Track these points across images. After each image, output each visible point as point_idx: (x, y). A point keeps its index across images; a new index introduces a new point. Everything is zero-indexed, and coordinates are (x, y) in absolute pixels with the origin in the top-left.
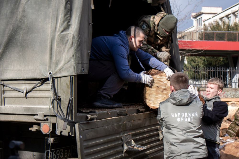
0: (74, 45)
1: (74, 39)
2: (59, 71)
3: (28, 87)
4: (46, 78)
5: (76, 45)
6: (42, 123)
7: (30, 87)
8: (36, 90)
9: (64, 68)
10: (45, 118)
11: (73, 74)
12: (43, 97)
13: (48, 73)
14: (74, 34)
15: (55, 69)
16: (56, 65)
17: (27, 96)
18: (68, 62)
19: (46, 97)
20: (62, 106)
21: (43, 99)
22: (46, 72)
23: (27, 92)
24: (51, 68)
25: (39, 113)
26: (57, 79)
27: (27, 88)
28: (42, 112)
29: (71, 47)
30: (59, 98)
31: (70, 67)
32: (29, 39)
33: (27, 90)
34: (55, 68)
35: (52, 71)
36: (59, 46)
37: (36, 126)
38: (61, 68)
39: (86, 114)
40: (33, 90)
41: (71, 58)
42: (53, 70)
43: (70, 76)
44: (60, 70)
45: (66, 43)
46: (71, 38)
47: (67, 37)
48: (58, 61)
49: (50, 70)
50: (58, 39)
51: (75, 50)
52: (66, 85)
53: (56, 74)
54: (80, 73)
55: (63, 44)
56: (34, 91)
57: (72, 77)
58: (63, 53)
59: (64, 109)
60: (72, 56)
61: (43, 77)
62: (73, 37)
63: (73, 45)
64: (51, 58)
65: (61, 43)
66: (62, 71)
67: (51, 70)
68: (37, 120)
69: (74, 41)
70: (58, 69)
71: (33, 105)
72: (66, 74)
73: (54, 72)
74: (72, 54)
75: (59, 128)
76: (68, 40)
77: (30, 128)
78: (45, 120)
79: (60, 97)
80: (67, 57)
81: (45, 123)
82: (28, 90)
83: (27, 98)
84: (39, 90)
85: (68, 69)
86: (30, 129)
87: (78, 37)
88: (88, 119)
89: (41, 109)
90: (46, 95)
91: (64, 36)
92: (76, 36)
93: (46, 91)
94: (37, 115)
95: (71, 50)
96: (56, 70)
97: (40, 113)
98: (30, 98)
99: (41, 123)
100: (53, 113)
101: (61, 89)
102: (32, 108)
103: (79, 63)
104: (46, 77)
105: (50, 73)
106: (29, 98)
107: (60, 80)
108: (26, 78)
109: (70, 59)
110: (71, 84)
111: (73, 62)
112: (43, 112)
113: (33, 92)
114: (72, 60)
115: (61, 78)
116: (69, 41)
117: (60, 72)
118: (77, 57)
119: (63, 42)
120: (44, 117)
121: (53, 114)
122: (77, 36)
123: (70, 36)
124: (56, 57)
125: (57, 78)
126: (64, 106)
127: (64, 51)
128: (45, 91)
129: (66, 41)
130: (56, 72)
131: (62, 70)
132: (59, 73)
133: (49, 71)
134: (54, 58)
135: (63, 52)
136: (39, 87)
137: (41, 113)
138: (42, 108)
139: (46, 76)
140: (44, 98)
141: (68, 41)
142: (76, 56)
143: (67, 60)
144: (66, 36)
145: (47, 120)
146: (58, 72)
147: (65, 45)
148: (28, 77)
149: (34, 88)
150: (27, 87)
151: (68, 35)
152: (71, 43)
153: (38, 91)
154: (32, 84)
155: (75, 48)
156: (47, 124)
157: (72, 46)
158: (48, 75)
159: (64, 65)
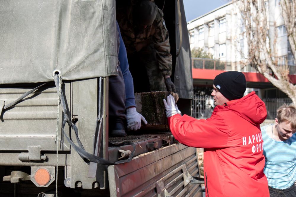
0: (107, 22)
1: (106, 11)
2: (76, 68)
3: (6, 100)
4: (48, 81)
5: (109, 22)
6: (34, 167)
7: (10, 100)
8: (23, 105)
9: (85, 63)
10: (44, 157)
11: (104, 74)
12: (39, 117)
13: (52, 72)
14: (105, 3)
15: (67, 66)
16: (70, 58)
17: (4, 117)
18: (96, 51)
19: (44, 118)
20: (81, 134)
21: (38, 121)
22: (48, 71)
23: (5, 108)
24: (58, 63)
25: (29, 148)
26: (69, 84)
27: (4, 102)
28: (37, 146)
29: (101, 25)
30: (73, 120)
31: (99, 61)
32: (12, 11)
33: (4, 105)
34: (67, 62)
35: (61, 69)
36: (76, 23)
37: (18, 172)
38: (81, 64)
39: (118, 148)
40: (18, 105)
41: (100, 45)
42: (63, 67)
43: (98, 78)
44: (78, 66)
45: (91, 18)
46: (101, 8)
47: (93, 8)
48: (73, 51)
49: (57, 67)
50: (74, 10)
51: (108, 30)
52: (89, 94)
53: (69, 73)
54: (115, 73)
55: (85, 20)
56: (19, 107)
57: (103, 80)
58: (85, 36)
59: (84, 140)
60: (102, 42)
61: (42, 80)
62: (104, 7)
63: (104, 21)
64: (58, 45)
65: (82, 18)
66: (82, 69)
67: (59, 66)
68: (23, 161)
69: (106, 15)
70: (75, 66)
71: (15, 133)
72: (91, 75)
73: (64, 72)
74: (102, 38)
75: (74, 176)
76: (94, 13)
77: (4, 177)
78: (42, 161)
79: (76, 117)
80: (92, 42)
81: (42, 166)
82: (7, 105)
83: (3, 121)
84: (30, 104)
85: (94, 66)
86: (6, 178)
87: (112, 8)
88: (121, 156)
89: (34, 141)
90: (45, 114)
91: (87, 5)
92: (108, 7)
93: (45, 107)
94: (27, 151)
95: (101, 31)
96: (68, 68)
97: (33, 147)
98: (9, 121)
99: (32, 168)
100: (60, 147)
101: (79, 101)
102: (15, 138)
103: (113, 56)
104: (50, 80)
105: (57, 73)
106: (7, 119)
107: (76, 86)
108: (4, 82)
109: (98, 46)
110: (100, 91)
111: (103, 53)
112: (40, 146)
113: (16, 108)
114: (102, 49)
115: (79, 82)
116: (97, 14)
117: (77, 70)
118: (111, 45)
119: (85, 16)
120: (41, 156)
121: (62, 150)
122: (111, 6)
123: (100, 6)
124: (69, 43)
125: (70, 81)
126: (84, 133)
127: (87, 33)
128: (43, 107)
129: (90, 14)
130: (70, 71)
131: (81, 66)
132: (75, 72)
133: (55, 69)
134: (65, 46)
135: (83, 35)
136: (29, 100)
137: (36, 148)
138: (37, 138)
139: (48, 77)
140: (41, 120)
141: (95, 15)
142: (109, 41)
143: (92, 48)
144: (91, 5)
145: (47, 160)
146: (73, 70)
147: (88, 21)
148: (9, 81)
149: (21, 101)
150: (4, 100)
151: (95, 4)
152: (100, 17)
153: (28, 107)
154: (15, 95)
155: (108, 28)
156: (45, 167)
157: (103, 23)
158: (53, 77)
159: (87, 58)
